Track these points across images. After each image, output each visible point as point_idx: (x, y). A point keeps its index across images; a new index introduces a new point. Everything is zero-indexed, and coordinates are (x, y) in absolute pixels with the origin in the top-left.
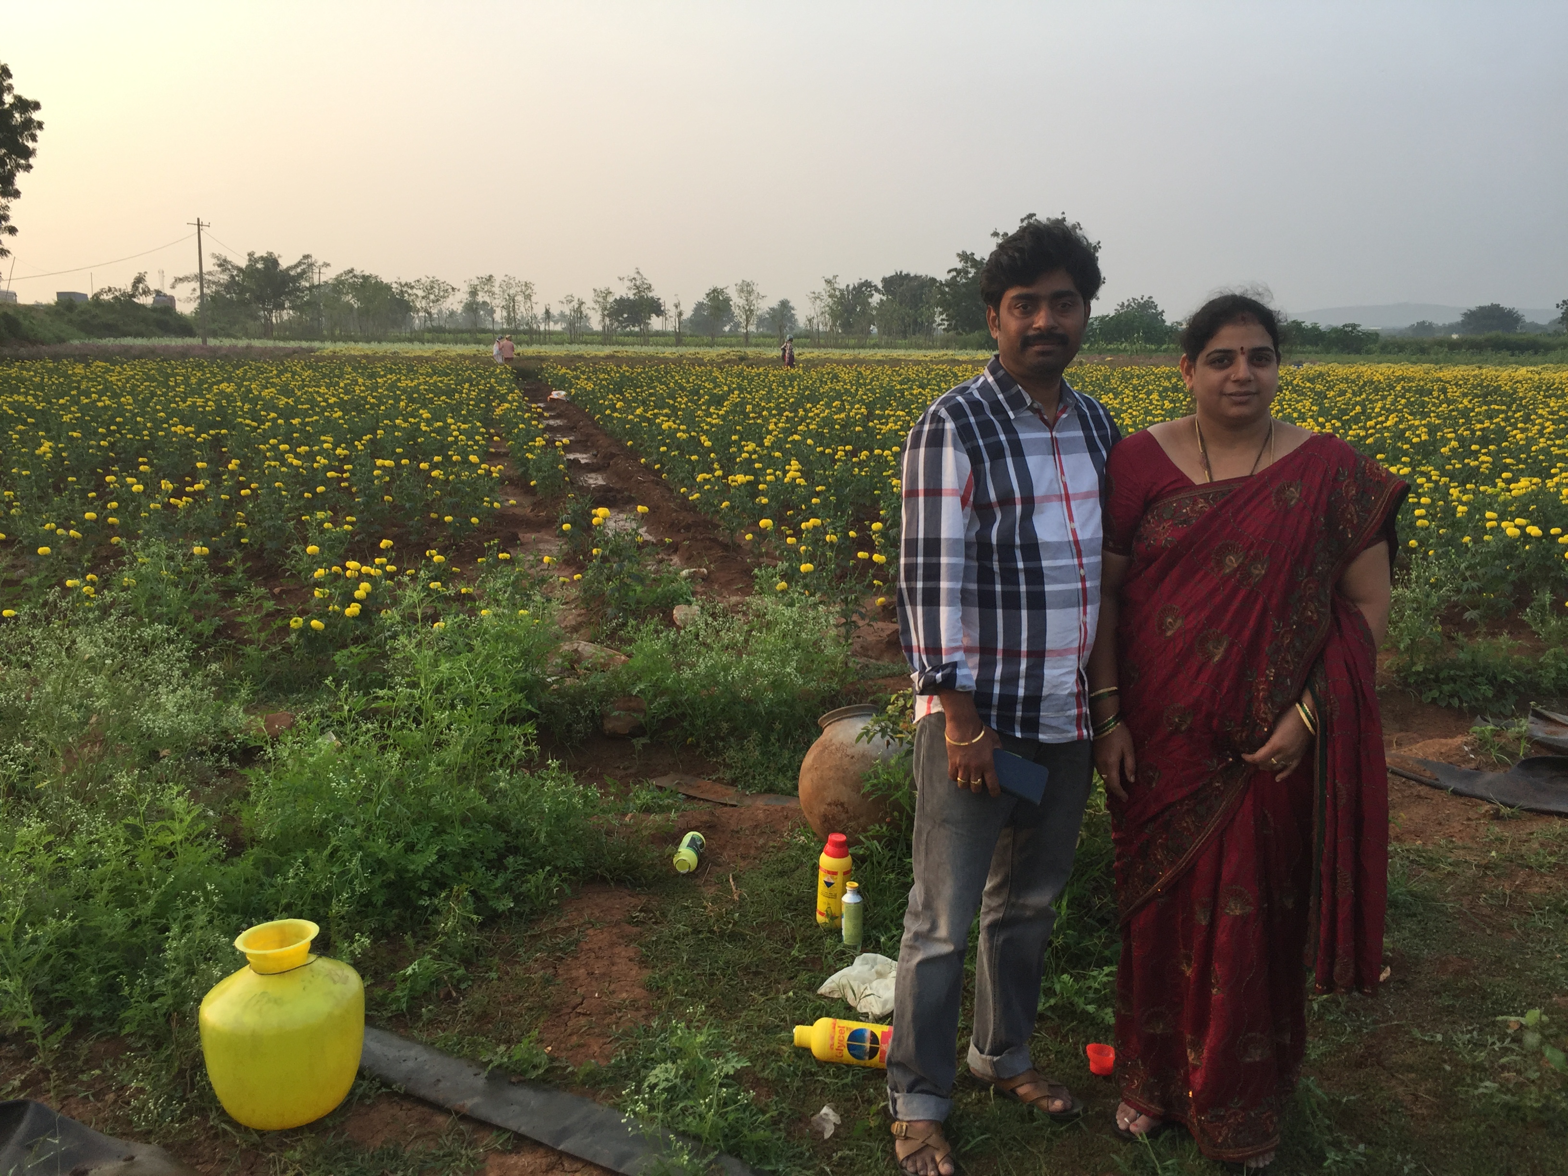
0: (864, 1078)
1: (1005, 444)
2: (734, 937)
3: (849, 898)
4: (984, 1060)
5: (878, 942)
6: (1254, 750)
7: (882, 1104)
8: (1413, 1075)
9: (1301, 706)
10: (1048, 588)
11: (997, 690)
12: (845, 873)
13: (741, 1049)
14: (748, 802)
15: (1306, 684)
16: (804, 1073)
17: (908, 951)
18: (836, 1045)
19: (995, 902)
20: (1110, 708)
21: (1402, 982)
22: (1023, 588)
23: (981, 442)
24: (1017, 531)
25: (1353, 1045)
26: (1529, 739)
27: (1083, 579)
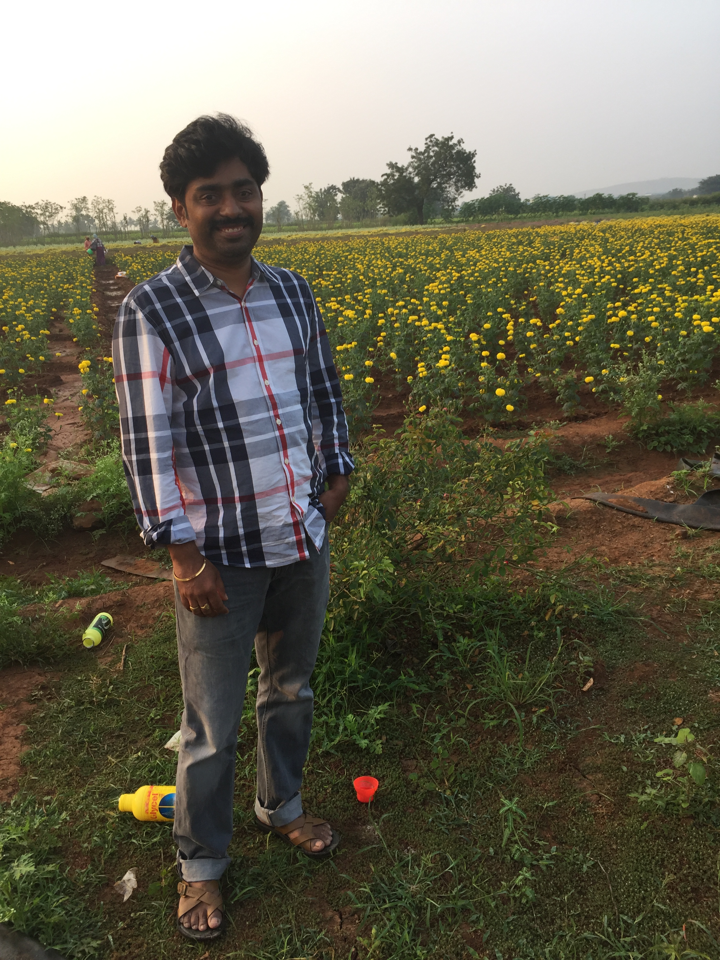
1: (192, 324)
4: (263, 812)
8: (600, 775)
10: (247, 441)
11: (221, 533)
18: (152, 809)
22: (226, 444)
23: (168, 325)
24: (213, 396)
25: (558, 751)
26: (711, 476)
27: (280, 428)
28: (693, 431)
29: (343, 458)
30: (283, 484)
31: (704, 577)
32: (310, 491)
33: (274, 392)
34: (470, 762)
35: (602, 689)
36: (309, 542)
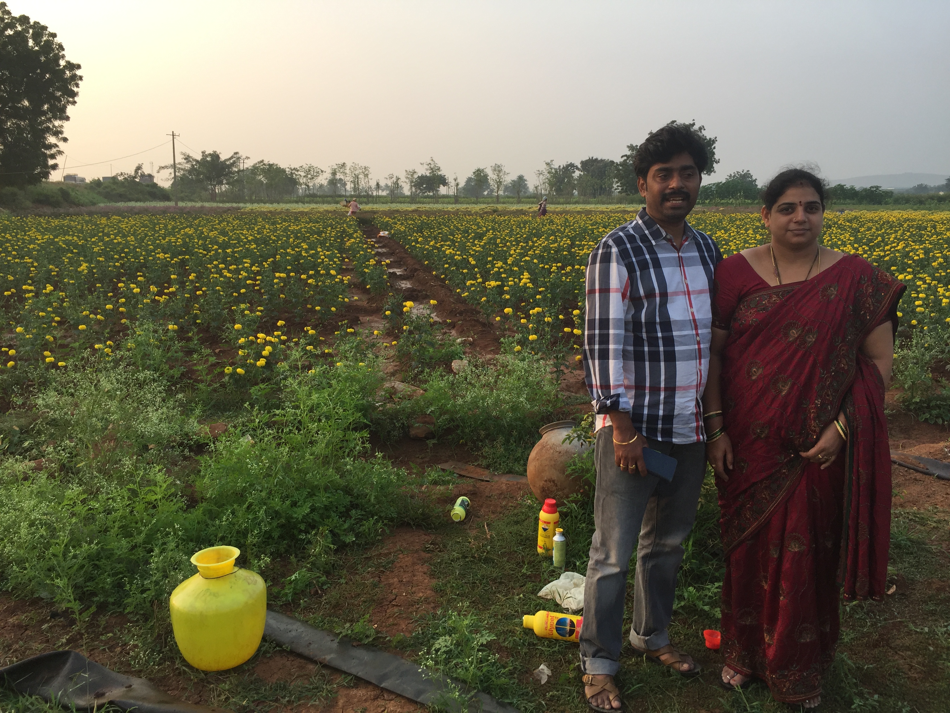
0: (566, 648)
1: (649, 261)
2: (487, 561)
3: (557, 538)
4: (640, 639)
5: (575, 565)
6: (808, 450)
7: (577, 664)
8: (909, 653)
9: (838, 422)
10: (677, 348)
11: (646, 412)
12: (555, 523)
13: (491, 629)
14: (496, 479)
15: (841, 408)
16: (529, 644)
17: (592, 571)
18: (549, 628)
19: (646, 542)
20: (717, 423)
21: (903, 594)
22: (661, 349)
23: (634, 259)
24: (657, 313)
25: (871, 633)
27: (699, 343)
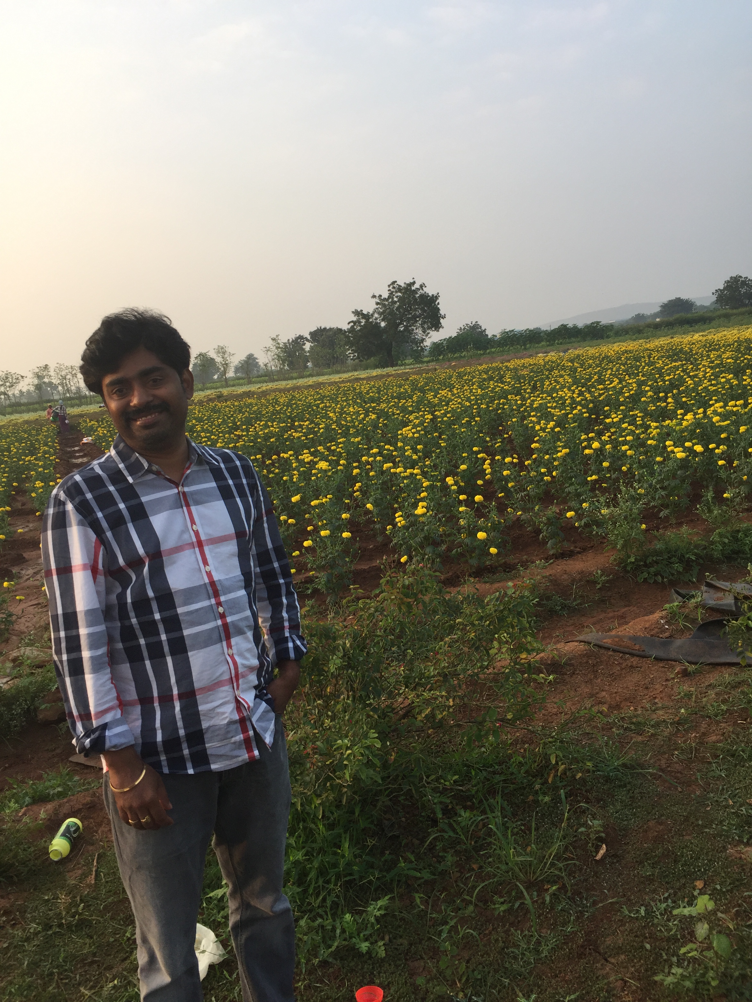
1: (125, 512)
8: (622, 958)
10: (187, 633)
11: (159, 737)
22: (164, 637)
23: (100, 514)
25: (576, 934)
26: (704, 606)
27: (223, 616)
28: (681, 559)
29: (294, 641)
30: (226, 677)
31: (710, 717)
32: (256, 682)
33: (216, 577)
34: (482, 956)
35: (615, 856)
36: (259, 738)
